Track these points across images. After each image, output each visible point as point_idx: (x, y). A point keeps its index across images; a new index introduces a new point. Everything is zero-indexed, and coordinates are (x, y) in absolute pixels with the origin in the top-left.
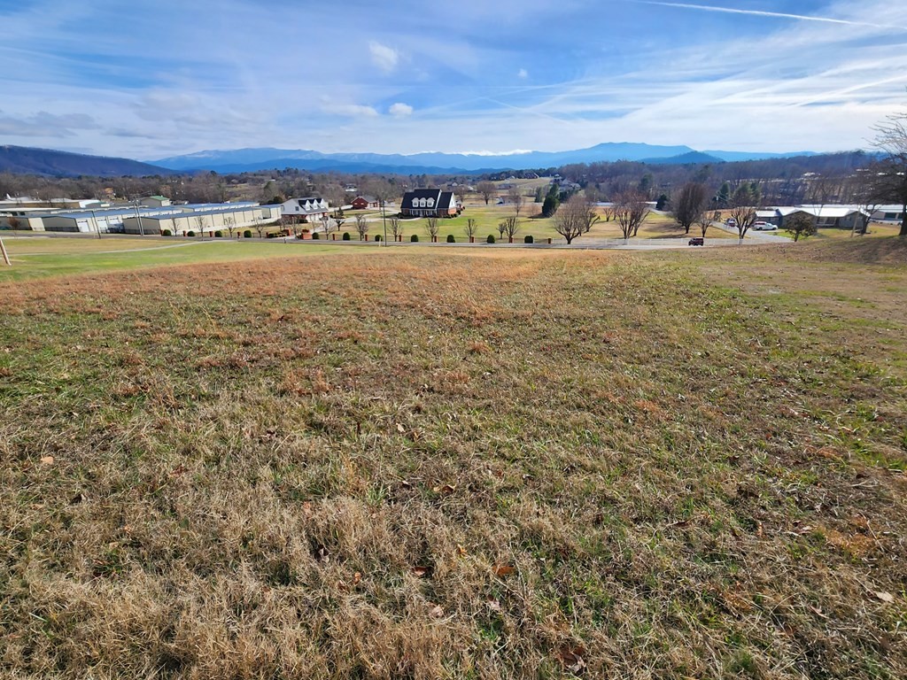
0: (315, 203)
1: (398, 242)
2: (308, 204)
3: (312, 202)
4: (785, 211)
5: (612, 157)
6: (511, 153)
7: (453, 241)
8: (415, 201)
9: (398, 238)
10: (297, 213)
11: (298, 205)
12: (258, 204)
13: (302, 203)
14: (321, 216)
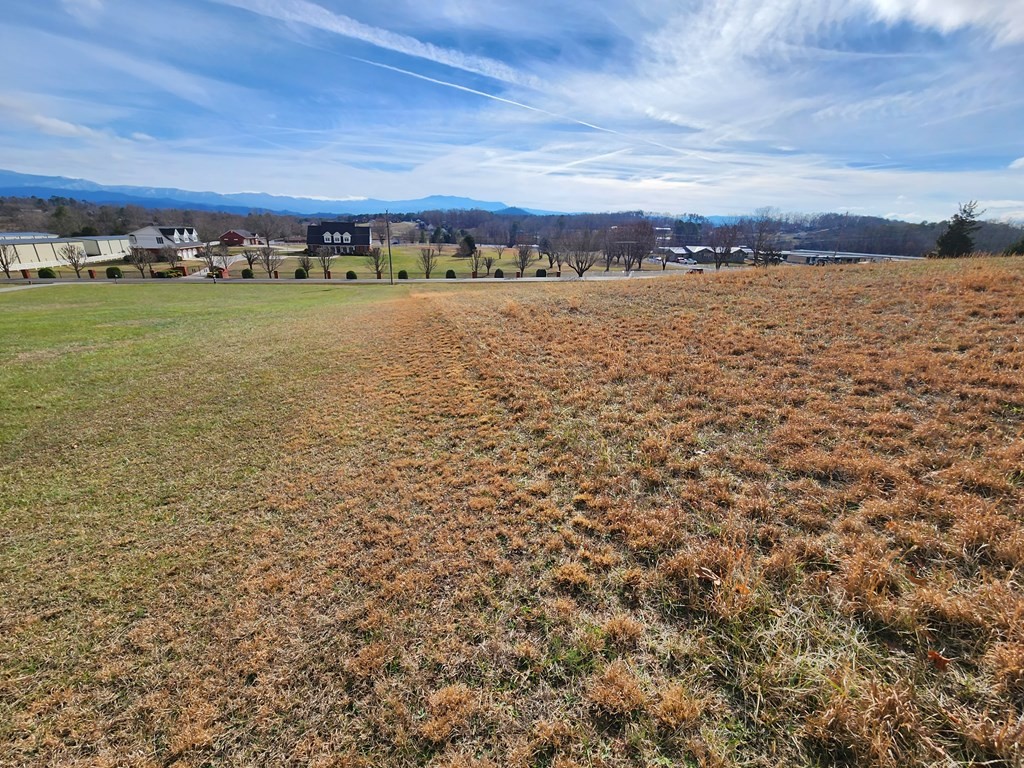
0: (186, 233)
1: (273, 279)
2: (176, 235)
3: (181, 232)
4: (696, 249)
5: (446, 207)
6: (346, 199)
7: (355, 277)
8: (327, 235)
9: (273, 275)
10: (160, 246)
11: (160, 235)
12: (56, 236)
13: (168, 233)
14: (195, 253)
